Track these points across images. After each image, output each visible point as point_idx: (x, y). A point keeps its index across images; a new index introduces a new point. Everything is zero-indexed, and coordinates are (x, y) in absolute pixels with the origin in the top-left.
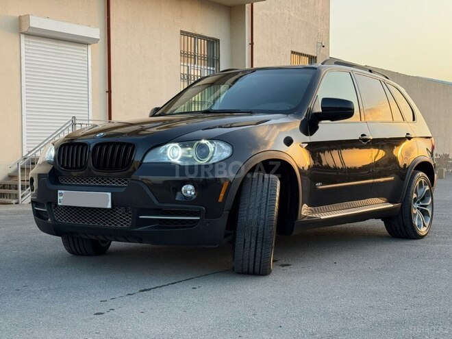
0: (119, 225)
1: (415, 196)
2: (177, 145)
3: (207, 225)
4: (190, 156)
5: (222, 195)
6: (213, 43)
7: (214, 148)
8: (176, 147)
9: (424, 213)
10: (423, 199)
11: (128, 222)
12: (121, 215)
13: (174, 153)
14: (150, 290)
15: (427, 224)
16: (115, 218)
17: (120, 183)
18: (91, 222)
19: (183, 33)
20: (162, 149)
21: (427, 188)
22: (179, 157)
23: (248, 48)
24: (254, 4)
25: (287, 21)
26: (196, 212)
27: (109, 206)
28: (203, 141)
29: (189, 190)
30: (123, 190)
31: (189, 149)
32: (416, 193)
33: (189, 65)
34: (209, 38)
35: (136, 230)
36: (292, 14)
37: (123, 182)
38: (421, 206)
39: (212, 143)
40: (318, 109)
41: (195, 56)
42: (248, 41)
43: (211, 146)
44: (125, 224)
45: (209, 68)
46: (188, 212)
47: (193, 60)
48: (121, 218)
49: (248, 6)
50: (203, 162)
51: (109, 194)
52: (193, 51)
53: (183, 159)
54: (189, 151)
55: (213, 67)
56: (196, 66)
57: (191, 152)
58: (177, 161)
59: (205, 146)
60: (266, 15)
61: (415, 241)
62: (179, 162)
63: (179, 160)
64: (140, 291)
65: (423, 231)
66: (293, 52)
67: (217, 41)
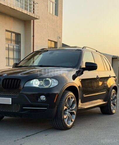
0: (14, 111)
1: (112, 99)
2: (37, 80)
3: (50, 111)
4: (42, 84)
5: (55, 100)
6: (18, 35)
7: (52, 81)
8: (37, 81)
9: (114, 104)
10: (114, 100)
11: (18, 110)
12: (15, 107)
13: (36, 83)
14: (29, 136)
15: (115, 109)
16: (12, 108)
17: (14, 94)
18: (4, 109)
19: (7, 31)
20: (32, 82)
21: (115, 95)
22: (38, 85)
23: (32, 38)
24: (35, 20)
25: (47, 27)
26: (45, 106)
27: (11, 104)
28: (47, 79)
29: (43, 98)
30: (17, 97)
31: (41, 81)
32: (112, 97)
33: (9, 44)
34: (17, 33)
35: (21, 113)
36: (48, 25)
37: (15, 94)
38: (113, 102)
39: (51, 79)
40: (84, 66)
41: (11, 40)
42: (32, 35)
43: (50, 81)
44: (16, 110)
45: (16, 45)
46: (42, 106)
47: (10, 42)
48: (15, 108)
49: (32, 21)
50: (47, 87)
51: (11, 99)
52: (10, 38)
53: (40, 85)
54: (41, 82)
55: (18, 45)
56: (12, 44)
57: (42, 83)
58: (37, 86)
59: (48, 81)
60: (39, 24)
61: (111, 115)
62: (38, 87)
63: (38, 86)
64: (26, 137)
65: (114, 111)
66: (49, 40)
67: (20, 34)
